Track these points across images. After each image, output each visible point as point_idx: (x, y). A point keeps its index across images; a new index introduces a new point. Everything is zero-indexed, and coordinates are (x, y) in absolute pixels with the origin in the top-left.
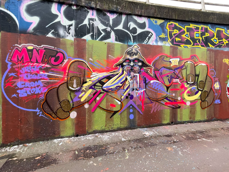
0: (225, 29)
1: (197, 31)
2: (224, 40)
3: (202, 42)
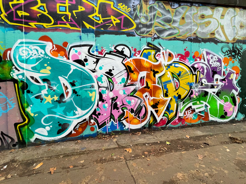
0: (113, 2)
1: (61, 3)
2: (112, 18)
3: (73, 20)
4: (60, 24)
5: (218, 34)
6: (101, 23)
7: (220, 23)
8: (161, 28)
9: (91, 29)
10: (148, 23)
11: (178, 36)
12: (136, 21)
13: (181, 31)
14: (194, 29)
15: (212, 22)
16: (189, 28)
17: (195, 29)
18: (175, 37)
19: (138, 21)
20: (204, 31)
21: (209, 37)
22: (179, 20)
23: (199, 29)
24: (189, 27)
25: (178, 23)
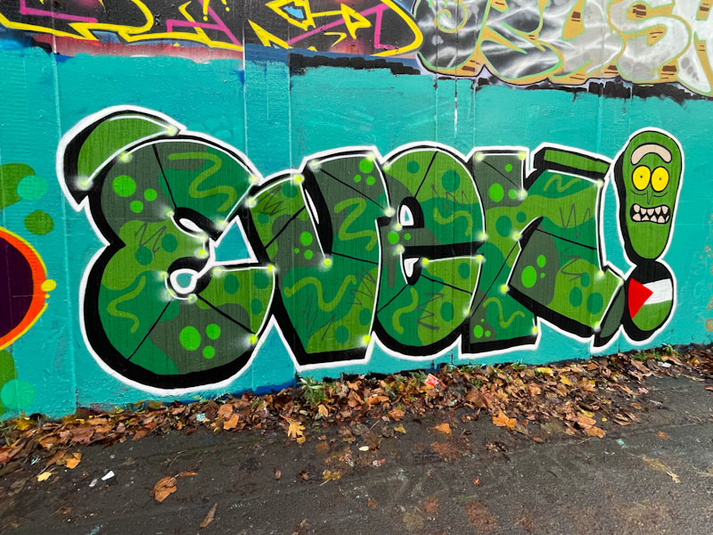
4: (176, 29)
5: (686, 70)
6: (310, 28)
7: (695, 33)
8: (503, 47)
9: (276, 47)
10: (463, 31)
11: (556, 75)
12: (422, 24)
13: (568, 57)
14: (610, 52)
15: (669, 31)
16: (593, 50)
17: (614, 52)
18: (547, 79)
19: (428, 24)
20: (642, 58)
21: (657, 78)
22: (562, 22)
23: (627, 54)
24: (594, 45)
25: (559, 33)
